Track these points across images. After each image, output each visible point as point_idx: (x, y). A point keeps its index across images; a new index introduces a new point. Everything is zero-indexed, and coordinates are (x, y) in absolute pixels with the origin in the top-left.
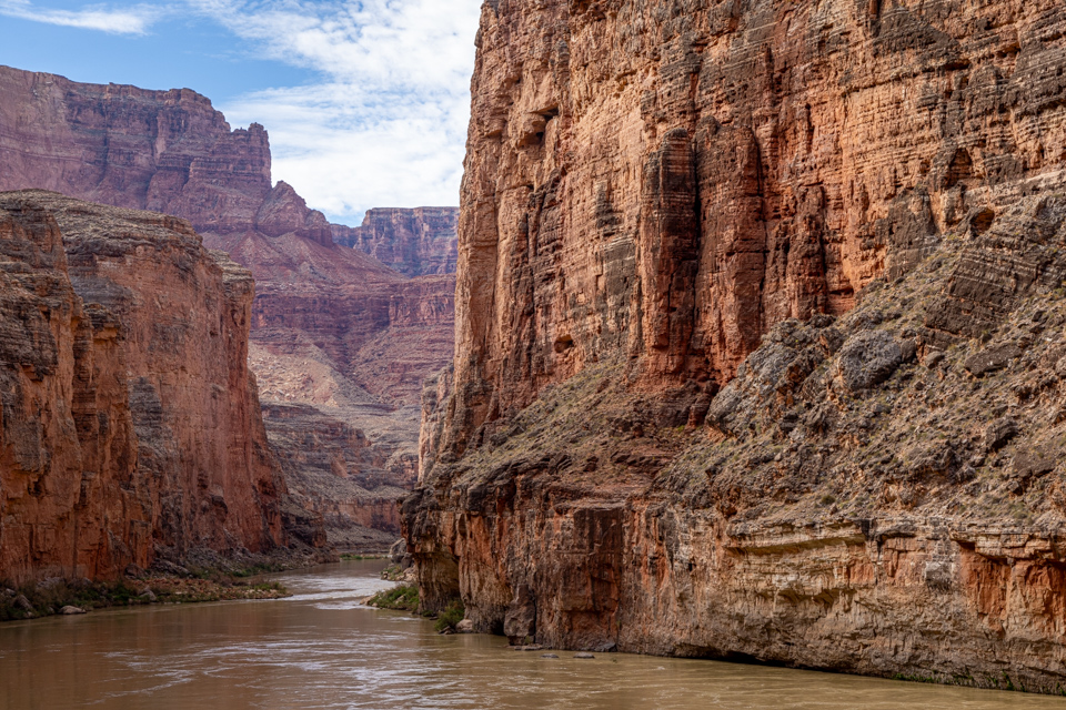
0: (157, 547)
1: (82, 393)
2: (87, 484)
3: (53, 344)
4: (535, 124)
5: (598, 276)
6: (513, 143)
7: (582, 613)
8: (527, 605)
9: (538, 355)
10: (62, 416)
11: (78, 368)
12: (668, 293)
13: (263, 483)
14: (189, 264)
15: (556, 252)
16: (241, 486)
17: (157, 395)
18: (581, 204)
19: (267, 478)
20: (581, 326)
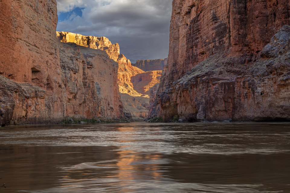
0: (100, 116)
1: (85, 78)
2: (85, 97)
3: (78, 66)
4: (189, 9)
5: (213, 34)
6: (183, 15)
7: (222, 111)
8: (203, 111)
9: (194, 57)
10: (80, 82)
11: (84, 72)
12: (238, 30)
13: (120, 106)
14: (106, 60)
15: (199, 32)
16: (116, 105)
17: (100, 85)
18: (207, 18)
19: (121, 105)
20: (207, 47)
